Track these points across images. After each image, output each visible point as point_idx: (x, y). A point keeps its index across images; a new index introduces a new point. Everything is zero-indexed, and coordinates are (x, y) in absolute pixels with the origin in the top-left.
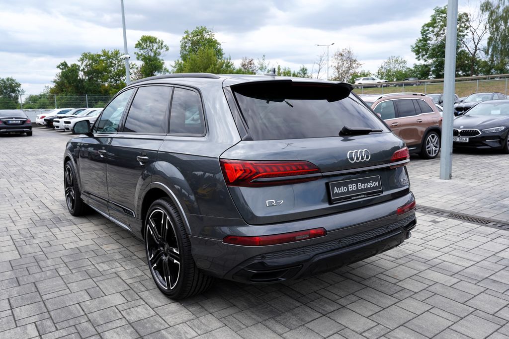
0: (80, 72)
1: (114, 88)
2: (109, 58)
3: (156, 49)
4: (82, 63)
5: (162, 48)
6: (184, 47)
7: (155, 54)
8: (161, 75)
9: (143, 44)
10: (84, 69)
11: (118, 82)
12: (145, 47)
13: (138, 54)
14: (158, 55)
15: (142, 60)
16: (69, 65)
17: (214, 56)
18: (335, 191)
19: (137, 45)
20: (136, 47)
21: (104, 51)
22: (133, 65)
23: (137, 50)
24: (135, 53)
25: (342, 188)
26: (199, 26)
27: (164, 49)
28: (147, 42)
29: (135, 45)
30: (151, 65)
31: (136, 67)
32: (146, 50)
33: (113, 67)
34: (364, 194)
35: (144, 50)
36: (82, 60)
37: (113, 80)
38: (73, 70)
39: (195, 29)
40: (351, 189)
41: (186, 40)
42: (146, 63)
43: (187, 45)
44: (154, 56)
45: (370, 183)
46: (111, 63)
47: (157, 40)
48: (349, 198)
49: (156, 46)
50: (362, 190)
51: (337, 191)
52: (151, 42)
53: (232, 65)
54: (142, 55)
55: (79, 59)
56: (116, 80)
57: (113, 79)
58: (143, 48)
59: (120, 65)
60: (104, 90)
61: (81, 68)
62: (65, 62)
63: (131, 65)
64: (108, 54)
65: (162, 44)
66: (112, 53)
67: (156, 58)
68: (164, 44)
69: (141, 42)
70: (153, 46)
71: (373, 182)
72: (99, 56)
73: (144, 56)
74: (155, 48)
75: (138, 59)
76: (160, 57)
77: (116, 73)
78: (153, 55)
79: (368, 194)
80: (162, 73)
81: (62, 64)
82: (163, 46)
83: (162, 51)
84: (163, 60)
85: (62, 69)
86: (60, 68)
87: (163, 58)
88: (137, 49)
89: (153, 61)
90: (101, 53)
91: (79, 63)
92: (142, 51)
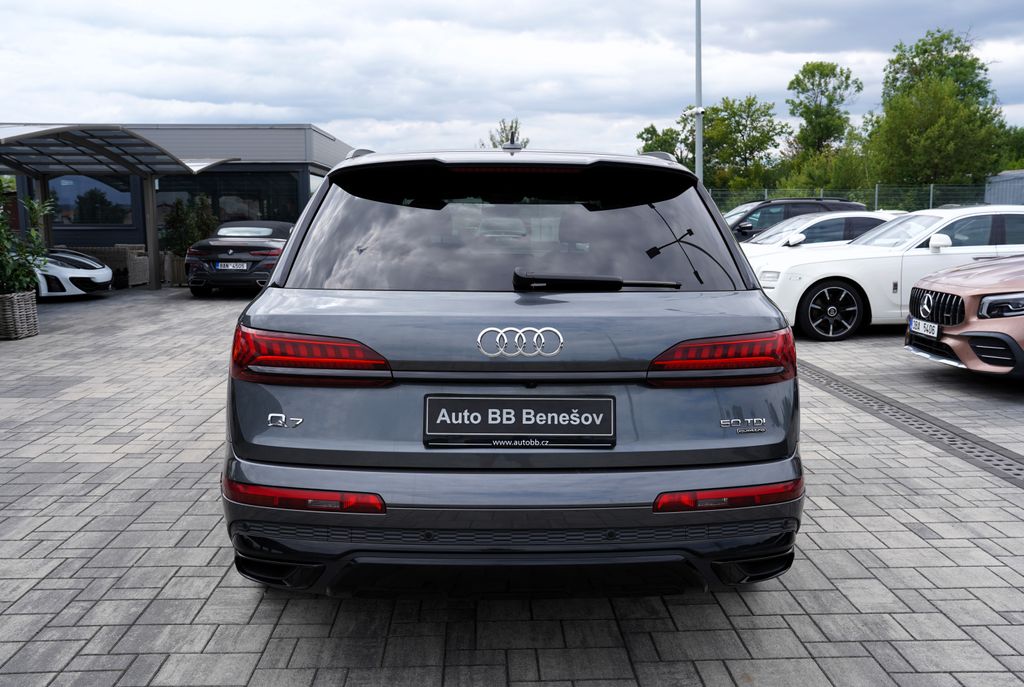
0: (678, 144)
1: (740, 176)
2: (734, 114)
3: (835, 89)
4: (685, 125)
5: (847, 87)
6: (890, 82)
7: (831, 100)
8: (841, 145)
9: (806, 80)
10: (686, 138)
11: (749, 163)
12: (809, 86)
13: (793, 103)
14: (838, 103)
15: (801, 115)
16: (660, 132)
17: (951, 96)
18: (440, 419)
19: (792, 83)
20: (789, 88)
21: (725, 101)
22: (783, 127)
23: (792, 95)
24: (787, 101)
25: (466, 413)
26: (933, 30)
27: (853, 88)
28: (814, 76)
29: (787, 85)
30: (820, 124)
31: (789, 130)
32: (810, 93)
33: (740, 132)
34: (540, 439)
35: (806, 95)
36: (685, 120)
37: (738, 159)
38: (665, 141)
39: (923, 36)
40: (495, 419)
41: (897, 65)
42: (810, 122)
43: (898, 76)
44: (829, 105)
45: (570, 413)
46: (738, 123)
47: (838, 70)
48: (487, 442)
49: (833, 82)
50: (535, 427)
51: (447, 418)
52: (823, 75)
53: (996, 115)
54: (801, 104)
55: (679, 119)
56: (745, 159)
57: (739, 156)
58: (805, 90)
59: (755, 128)
60: (721, 179)
61: (682, 136)
62: (652, 127)
63: (777, 127)
64: (732, 106)
65: (848, 78)
66: (741, 105)
67: (833, 109)
68: (853, 78)
69: (801, 77)
70: (826, 84)
71: (581, 414)
72: (716, 110)
73: (805, 106)
74: (830, 87)
75: (793, 113)
76: (842, 108)
77: (745, 145)
78: (825, 102)
79: (552, 440)
80: (844, 141)
81: (647, 131)
82: (850, 82)
83: (846, 93)
84: (846, 113)
85: (647, 140)
86: (643, 139)
87: (848, 109)
88: (791, 91)
89: (824, 116)
90: (720, 106)
91: (678, 128)
92: (802, 97)
